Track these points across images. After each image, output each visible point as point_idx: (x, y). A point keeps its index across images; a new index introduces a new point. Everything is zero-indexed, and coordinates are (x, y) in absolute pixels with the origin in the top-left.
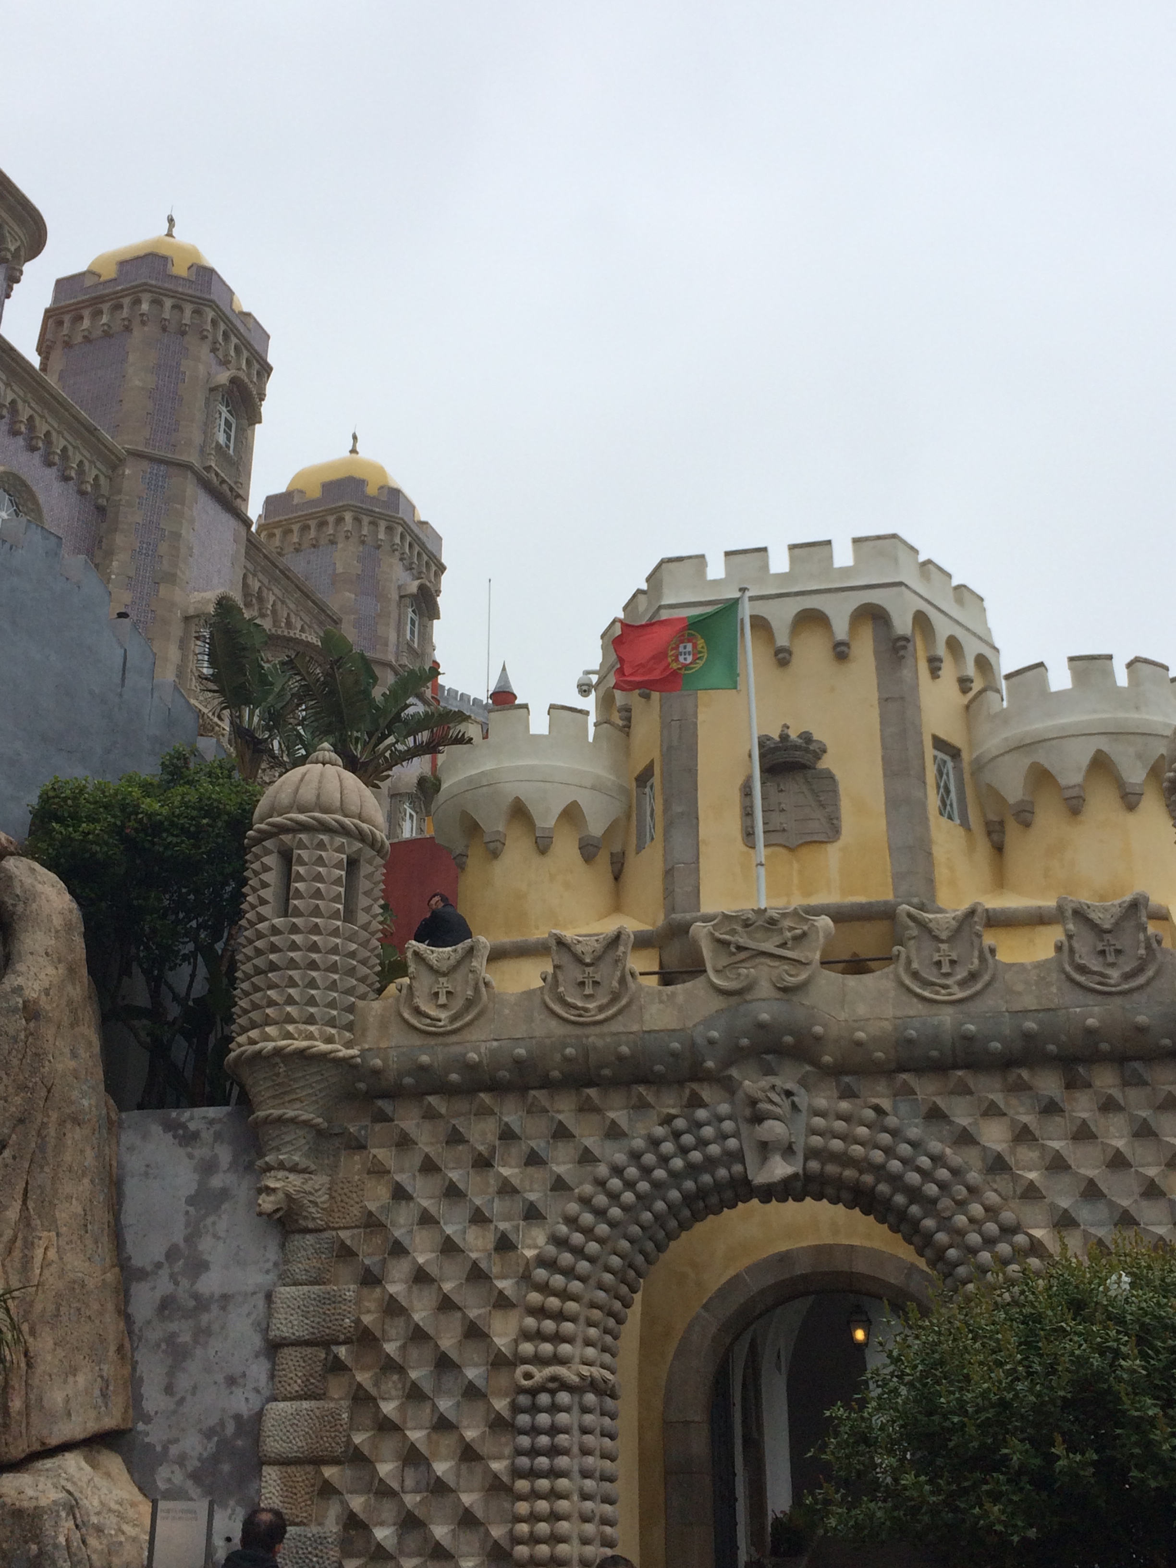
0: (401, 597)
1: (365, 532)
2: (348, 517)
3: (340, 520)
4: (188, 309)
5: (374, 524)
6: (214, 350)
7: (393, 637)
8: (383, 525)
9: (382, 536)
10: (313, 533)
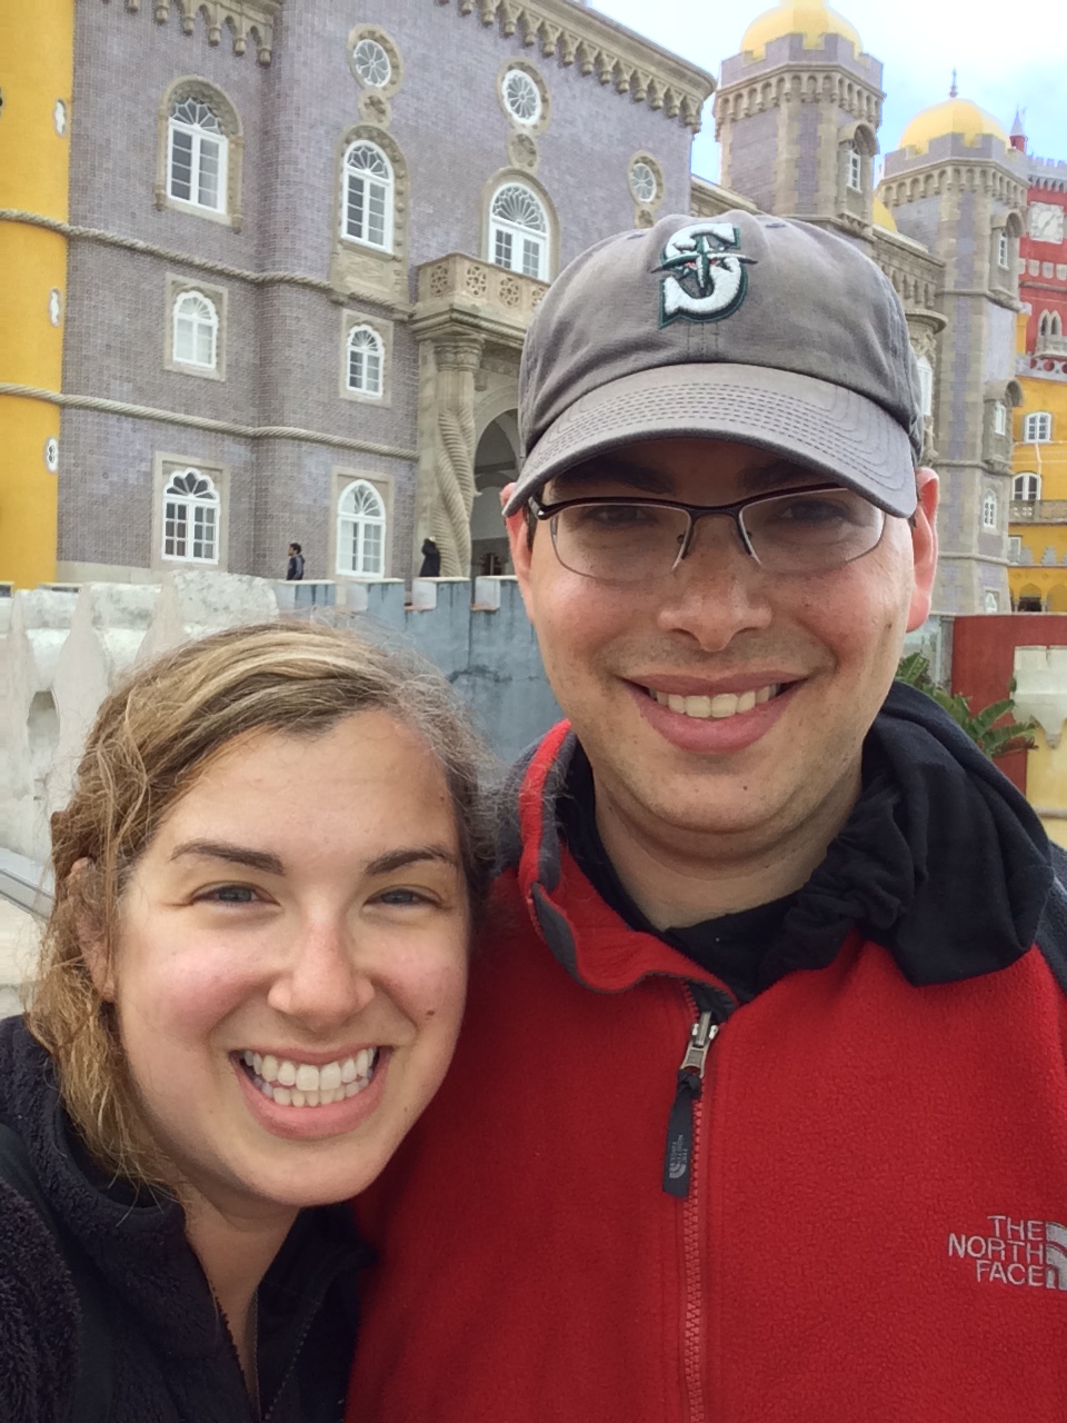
0: (993, 229)
1: (964, 181)
2: (949, 170)
3: (942, 173)
4: (820, 77)
5: (971, 171)
6: (841, 106)
7: (987, 266)
8: (978, 170)
9: (978, 181)
10: (921, 187)
